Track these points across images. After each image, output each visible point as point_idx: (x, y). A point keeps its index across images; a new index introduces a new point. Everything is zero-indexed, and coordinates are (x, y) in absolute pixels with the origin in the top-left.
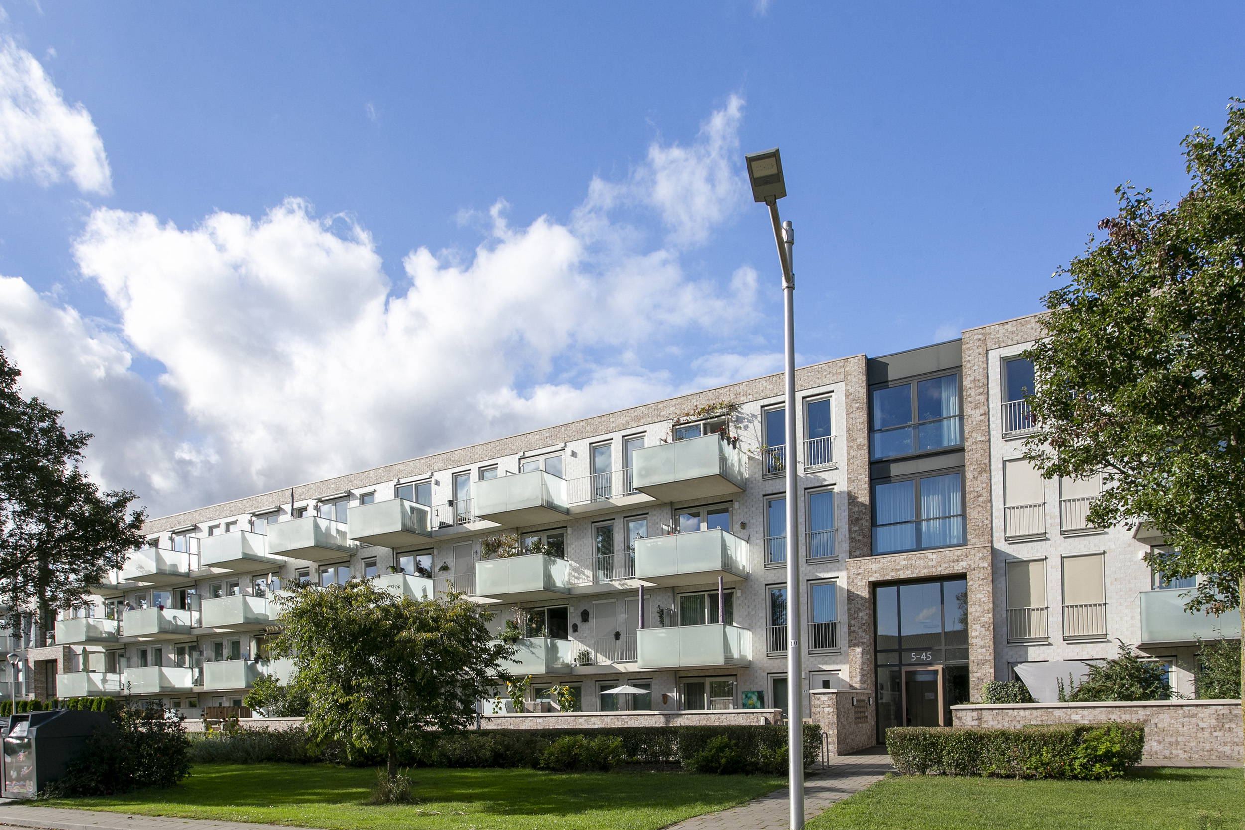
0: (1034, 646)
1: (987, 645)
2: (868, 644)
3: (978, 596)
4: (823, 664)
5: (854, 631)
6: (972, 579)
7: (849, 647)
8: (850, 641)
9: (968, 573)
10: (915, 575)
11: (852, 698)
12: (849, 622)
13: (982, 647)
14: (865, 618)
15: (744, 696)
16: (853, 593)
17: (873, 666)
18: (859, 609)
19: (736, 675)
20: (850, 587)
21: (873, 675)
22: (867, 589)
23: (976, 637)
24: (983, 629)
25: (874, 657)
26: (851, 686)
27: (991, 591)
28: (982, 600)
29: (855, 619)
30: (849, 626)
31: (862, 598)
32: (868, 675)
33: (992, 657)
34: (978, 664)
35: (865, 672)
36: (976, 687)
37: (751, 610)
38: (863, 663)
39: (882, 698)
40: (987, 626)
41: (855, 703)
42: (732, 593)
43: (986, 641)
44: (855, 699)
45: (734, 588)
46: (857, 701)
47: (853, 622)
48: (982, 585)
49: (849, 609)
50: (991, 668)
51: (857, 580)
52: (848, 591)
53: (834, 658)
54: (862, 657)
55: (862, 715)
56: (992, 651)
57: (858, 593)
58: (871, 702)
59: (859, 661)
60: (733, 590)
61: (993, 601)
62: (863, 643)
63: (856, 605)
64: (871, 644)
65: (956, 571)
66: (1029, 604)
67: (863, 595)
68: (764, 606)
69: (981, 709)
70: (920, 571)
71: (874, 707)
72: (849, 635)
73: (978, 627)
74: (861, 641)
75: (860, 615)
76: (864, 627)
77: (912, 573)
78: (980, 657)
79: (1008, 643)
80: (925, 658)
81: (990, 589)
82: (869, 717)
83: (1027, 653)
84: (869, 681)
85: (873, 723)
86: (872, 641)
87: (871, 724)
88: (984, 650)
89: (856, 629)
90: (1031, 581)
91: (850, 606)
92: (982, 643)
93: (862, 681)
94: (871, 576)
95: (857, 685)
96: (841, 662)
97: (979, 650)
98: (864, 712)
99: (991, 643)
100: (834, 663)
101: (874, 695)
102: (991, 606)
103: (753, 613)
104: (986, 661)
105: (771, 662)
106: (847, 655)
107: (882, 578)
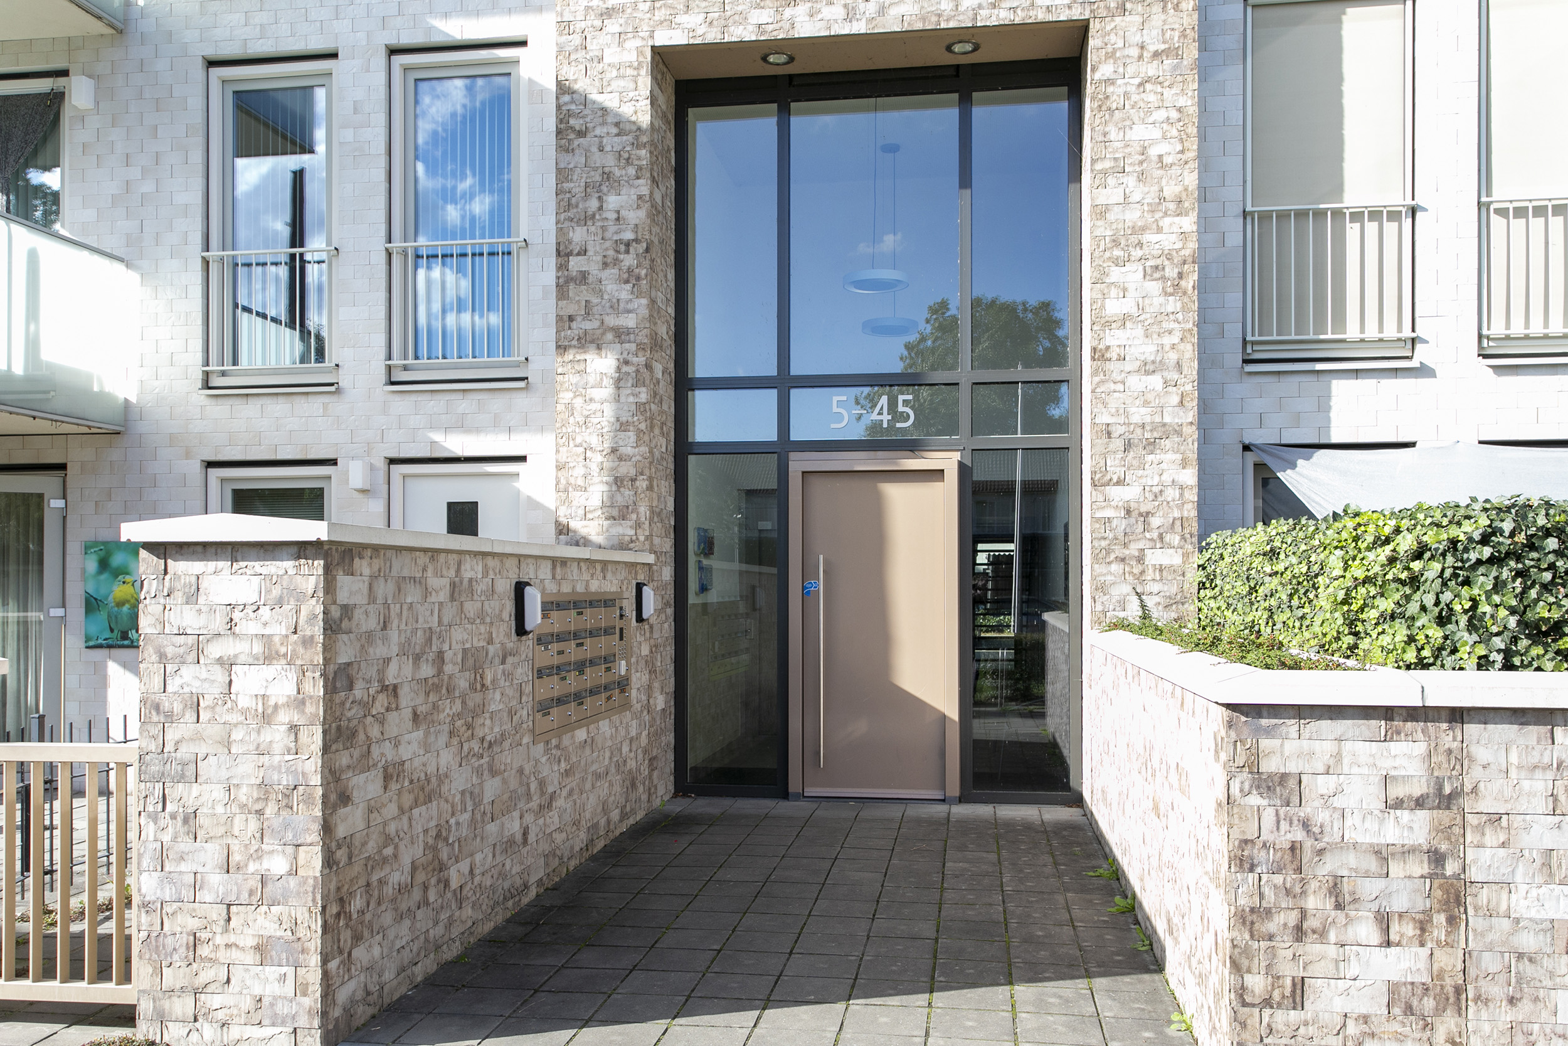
0: (1357, 373)
1: (1173, 356)
2: (643, 337)
3: (1139, 133)
4: (447, 430)
5: (583, 276)
6: (1112, 55)
7: (562, 348)
8: (565, 321)
9: (1094, 26)
10: (859, 27)
11: (520, 589)
12: (560, 231)
13: (1148, 368)
14: (636, 216)
15: (92, 565)
16: (585, 101)
17: (664, 444)
18: (607, 176)
19: (62, 467)
20: (570, 73)
21: (666, 488)
22: (645, 83)
23: (1124, 319)
24: (1154, 287)
25: (669, 406)
26: (562, 530)
27: (1193, 110)
28: (1154, 152)
29: (587, 219)
30: (563, 253)
31: (621, 126)
32: (642, 483)
33: (1191, 415)
34: (1128, 446)
35: (627, 469)
36: (1119, 551)
37: (135, 173)
38: (622, 426)
39: (703, 589)
40: (1171, 272)
41: (534, 617)
42: (57, 98)
43: (1167, 340)
44: (534, 600)
45: (64, 73)
46: (548, 607)
47: (578, 235)
48: (1157, 81)
49: (563, 175)
50: (1184, 464)
51: (603, 39)
52: (563, 88)
53: (496, 403)
54: (617, 399)
55: (594, 676)
56: (1189, 387)
57: (609, 101)
58: (649, 609)
59: (606, 415)
60: (61, 81)
61: (1200, 156)
62: (621, 335)
63: (597, 159)
64: (655, 344)
65: (1042, 16)
66: (1338, 190)
67: (627, 110)
68: (197, 157)
69: (1457, 715)
70: (882, 10)
71: (667, 629)
72: (562, 290)
73: (1132, 275)
74: (611, 321)
75: (613, 201)
76: (629, 260)
77: (850, 15)
78: (1139, 414)
79: (1246, 361)
80: (886, 417)
81: (1189, 102)
82: (639, 679)
83: (1323, 405)
84: (643, 510)
85: (661, 701)
86: (665, 330)
87: (648, 708)
88: (1155, 382)
89: (589, 264)
90: (1346, 88)
91: (568, 160)
92: (1147, 350)
93: (618, 513)
94: (670, 23)
95: (594, 529)
96: (525, 424)
97: (1136, 383)
98: (608, 660)
99: (1189, 351)
100: (497, 425)
101: (667, 573)
102: (1191, 179)
103: (148, 187)
104: (1168, 431)
105: (220, 410)
106: (552, 392)
107: (712, 36)
